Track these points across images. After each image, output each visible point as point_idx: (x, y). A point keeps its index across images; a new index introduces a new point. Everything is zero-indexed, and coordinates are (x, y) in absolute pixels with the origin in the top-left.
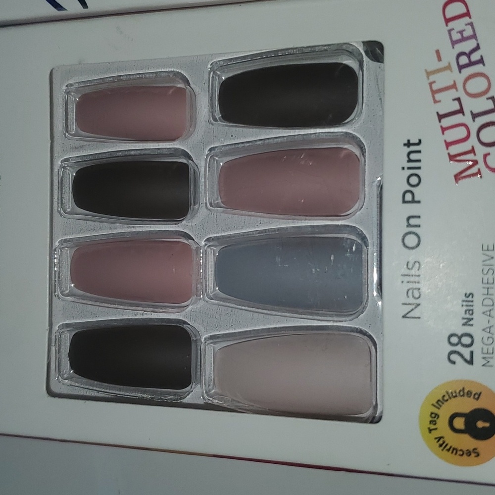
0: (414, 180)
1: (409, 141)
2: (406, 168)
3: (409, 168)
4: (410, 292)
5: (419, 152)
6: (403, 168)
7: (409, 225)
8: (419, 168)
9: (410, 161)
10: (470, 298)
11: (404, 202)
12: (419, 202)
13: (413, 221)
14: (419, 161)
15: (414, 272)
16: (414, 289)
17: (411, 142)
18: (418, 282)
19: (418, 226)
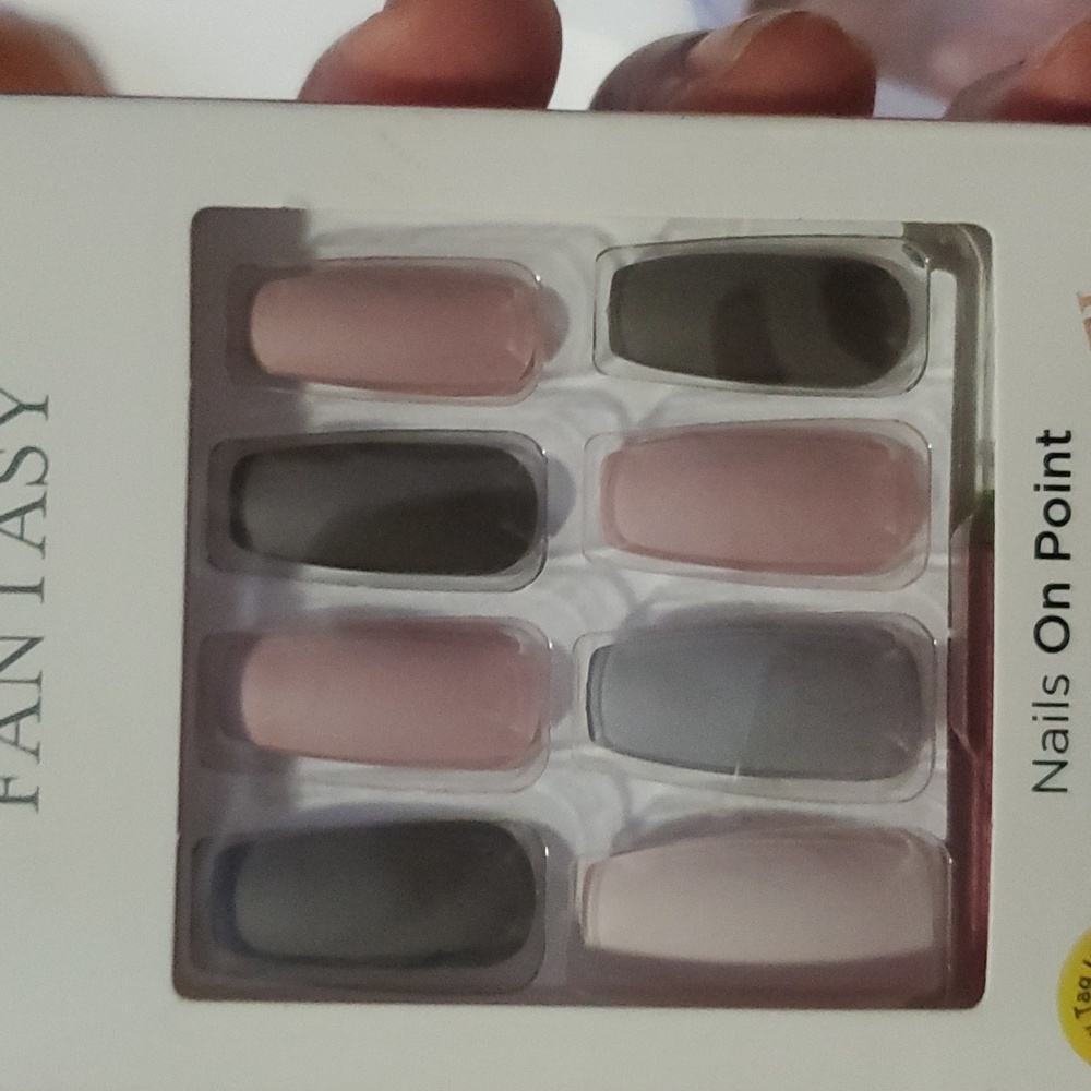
0: (1058, 513)
1: (1047, 432)
2: (1042, 488)
3: (1048, 488)
4: (1049, 738)
5: (1067, 456)
6: (1037, 488)
7: (1049, 604)
8: (1066, 488)
12: (1066, 557)
13: (1056, 596)
14: (1067, 474)
15: (1058, 698)
16: (1055, 732)
17: (1053, 435)
18: (1066, 719)
19: (1066, 605)
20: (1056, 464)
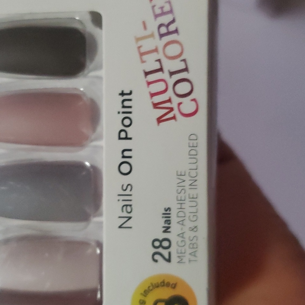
0: (127, 122)
1: (123, 91)
2: (121, 113)
3: (123, 113)
4: (125, 208)
5: (130, 100)
6: (119, 113)
7: (124, 157)
8: (130, 113)
9: (124, 107)
10: (168, 212)
11: (120, 138)
12: (130, 139)
13: (126, 154)
14: (130, 107)
15: (128, 192)
16: (127, 205)
17: (125, 92)
18: (131, 200)
19: (130, 157)
20: (126, 104)
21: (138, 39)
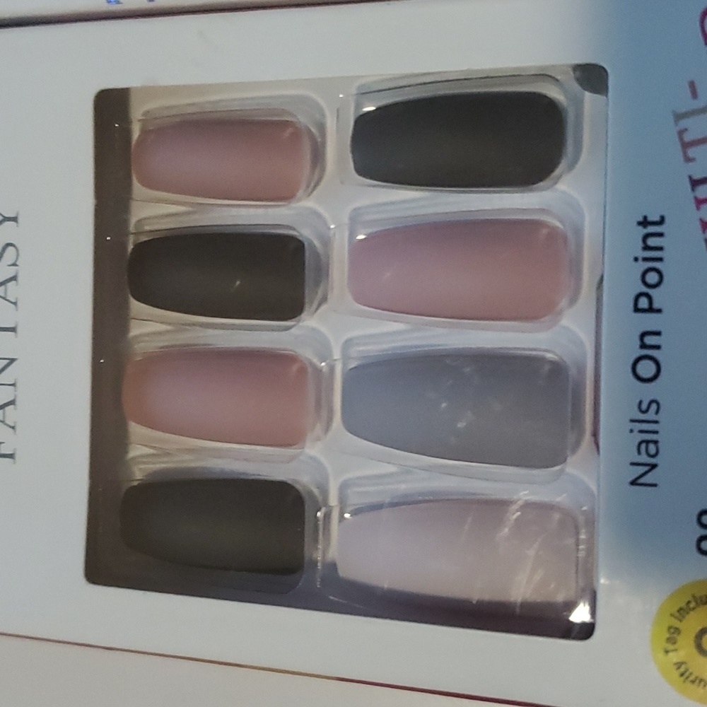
0: (652, 278)
1: (645, 218)
2: (640, 259)
3: (645, 259)
4: (643, 446)
5: (661, 235)
6: (636, 259)
7: (643, 346)
8: (660, 259)
9: (646, 248)
11: (637, 309)
12: (659, 311)
13: (649, 340)
14: (660, 249)
15: (651, 415)
16: (647, 442)
17: (650, 219)
18: (656, 432)
19: (658, 347)
20: (652, 242)
21: (679, 117)
